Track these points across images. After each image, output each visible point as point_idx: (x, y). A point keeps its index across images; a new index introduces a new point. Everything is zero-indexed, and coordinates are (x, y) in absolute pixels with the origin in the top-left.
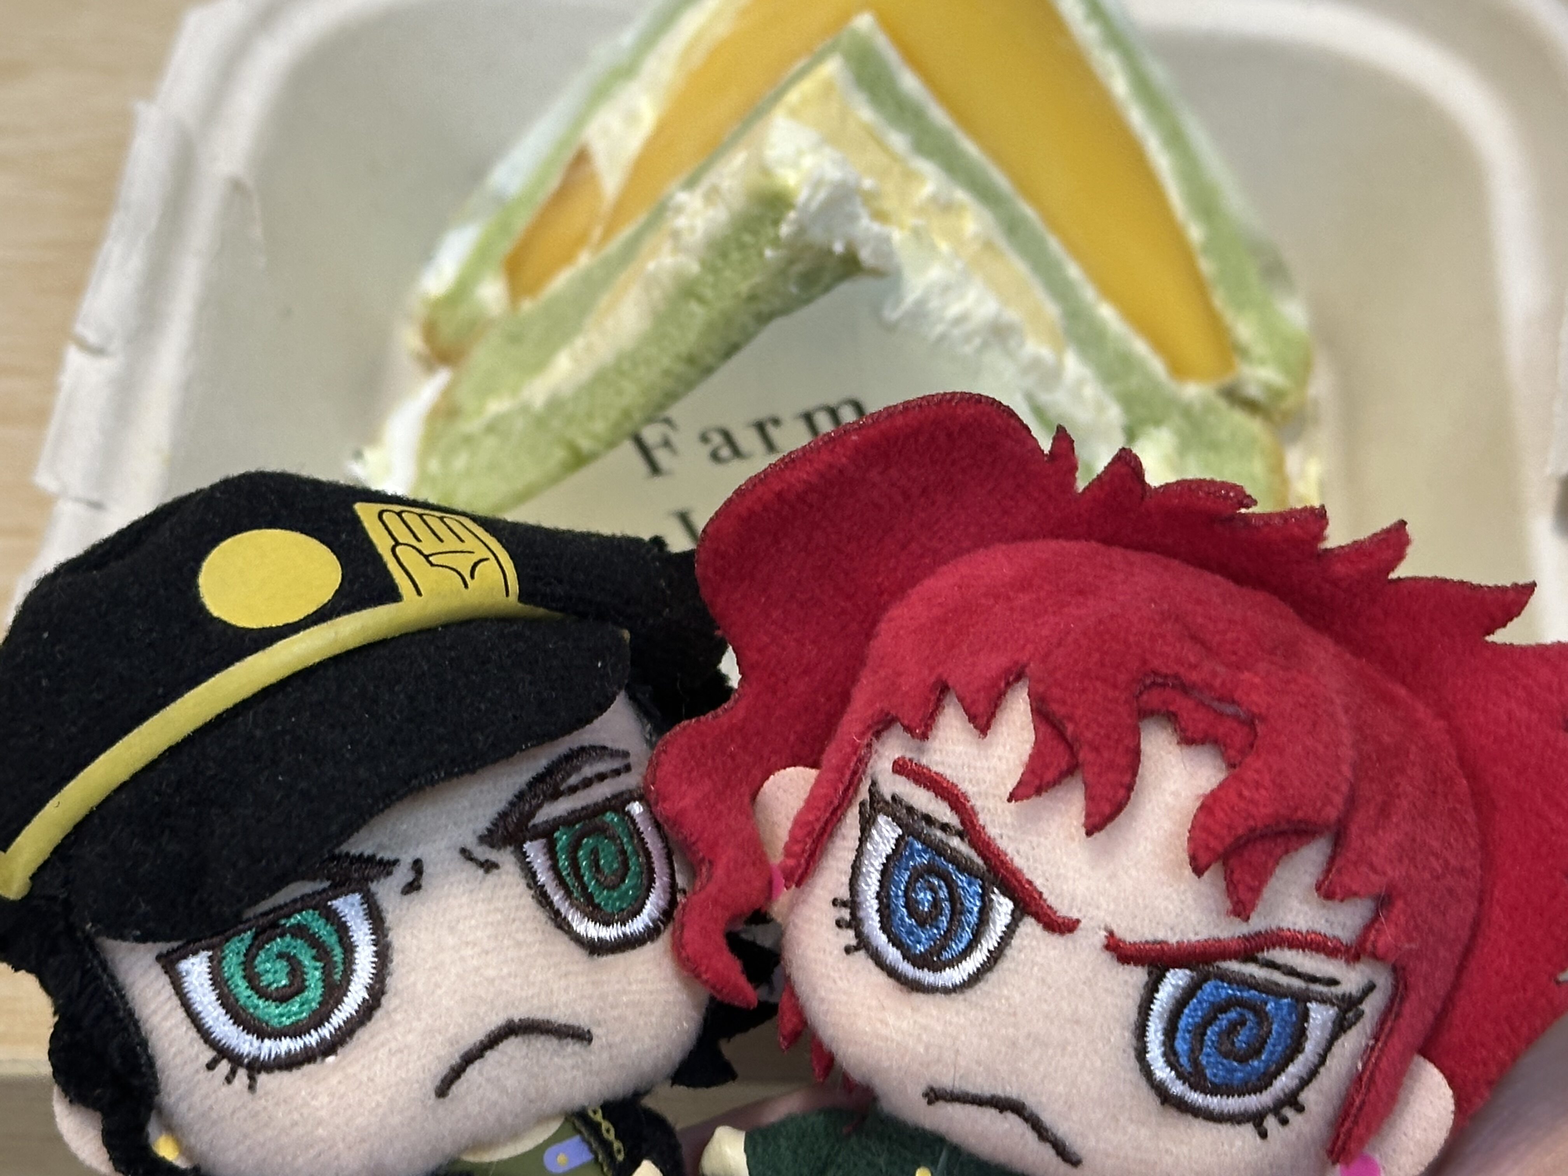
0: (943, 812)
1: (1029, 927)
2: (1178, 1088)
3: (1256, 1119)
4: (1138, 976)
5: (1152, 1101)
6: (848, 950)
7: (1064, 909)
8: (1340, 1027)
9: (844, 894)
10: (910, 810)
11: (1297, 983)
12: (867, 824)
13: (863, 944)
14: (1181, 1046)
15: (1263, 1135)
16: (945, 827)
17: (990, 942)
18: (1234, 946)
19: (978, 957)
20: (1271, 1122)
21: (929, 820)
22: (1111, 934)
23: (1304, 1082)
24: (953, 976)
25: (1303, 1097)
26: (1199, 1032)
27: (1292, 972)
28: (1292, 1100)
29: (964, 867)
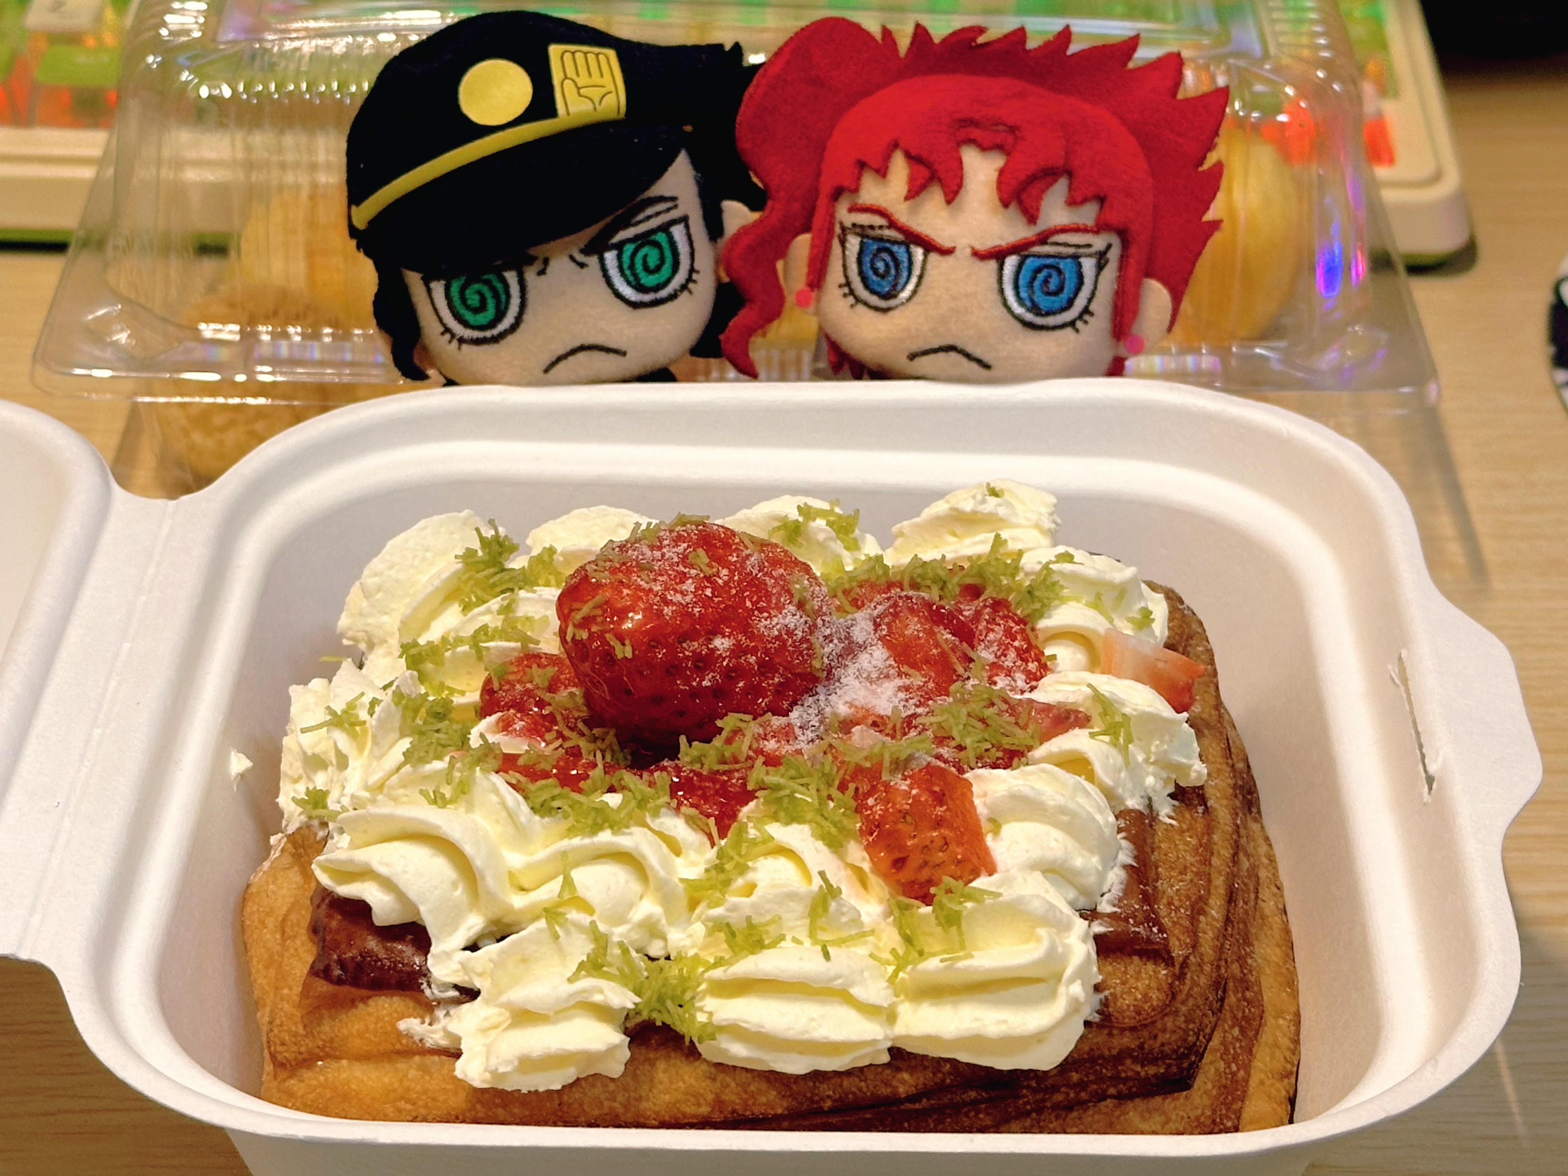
0: (878, 221)
1: (933, 257)
2: (1029, 317)
3: (1072, 324)
4: (992, 264)
5: (1018, 326)
6: (852, 306)
7: (947, 244)
8: (1100, 267)
9: (843, 280)
10: (862, 227)
11: (1071, 251)
12: (843, 243)
13: (858, 300)
14: (1024, 294)
15: (1077, 331)
16: (881, 227)
17: (916, 271)
18: (1034, 239)
19: (914, 280)
20: (1079, 324)
21: (872, 227)
22: (973, 248)
23: (1090, 300)
24: (905, 294)
25: (1092, 308)
26: (1031, 285)
27: (1066, 245)
28: (1086, 311)
29: (895, 242)
